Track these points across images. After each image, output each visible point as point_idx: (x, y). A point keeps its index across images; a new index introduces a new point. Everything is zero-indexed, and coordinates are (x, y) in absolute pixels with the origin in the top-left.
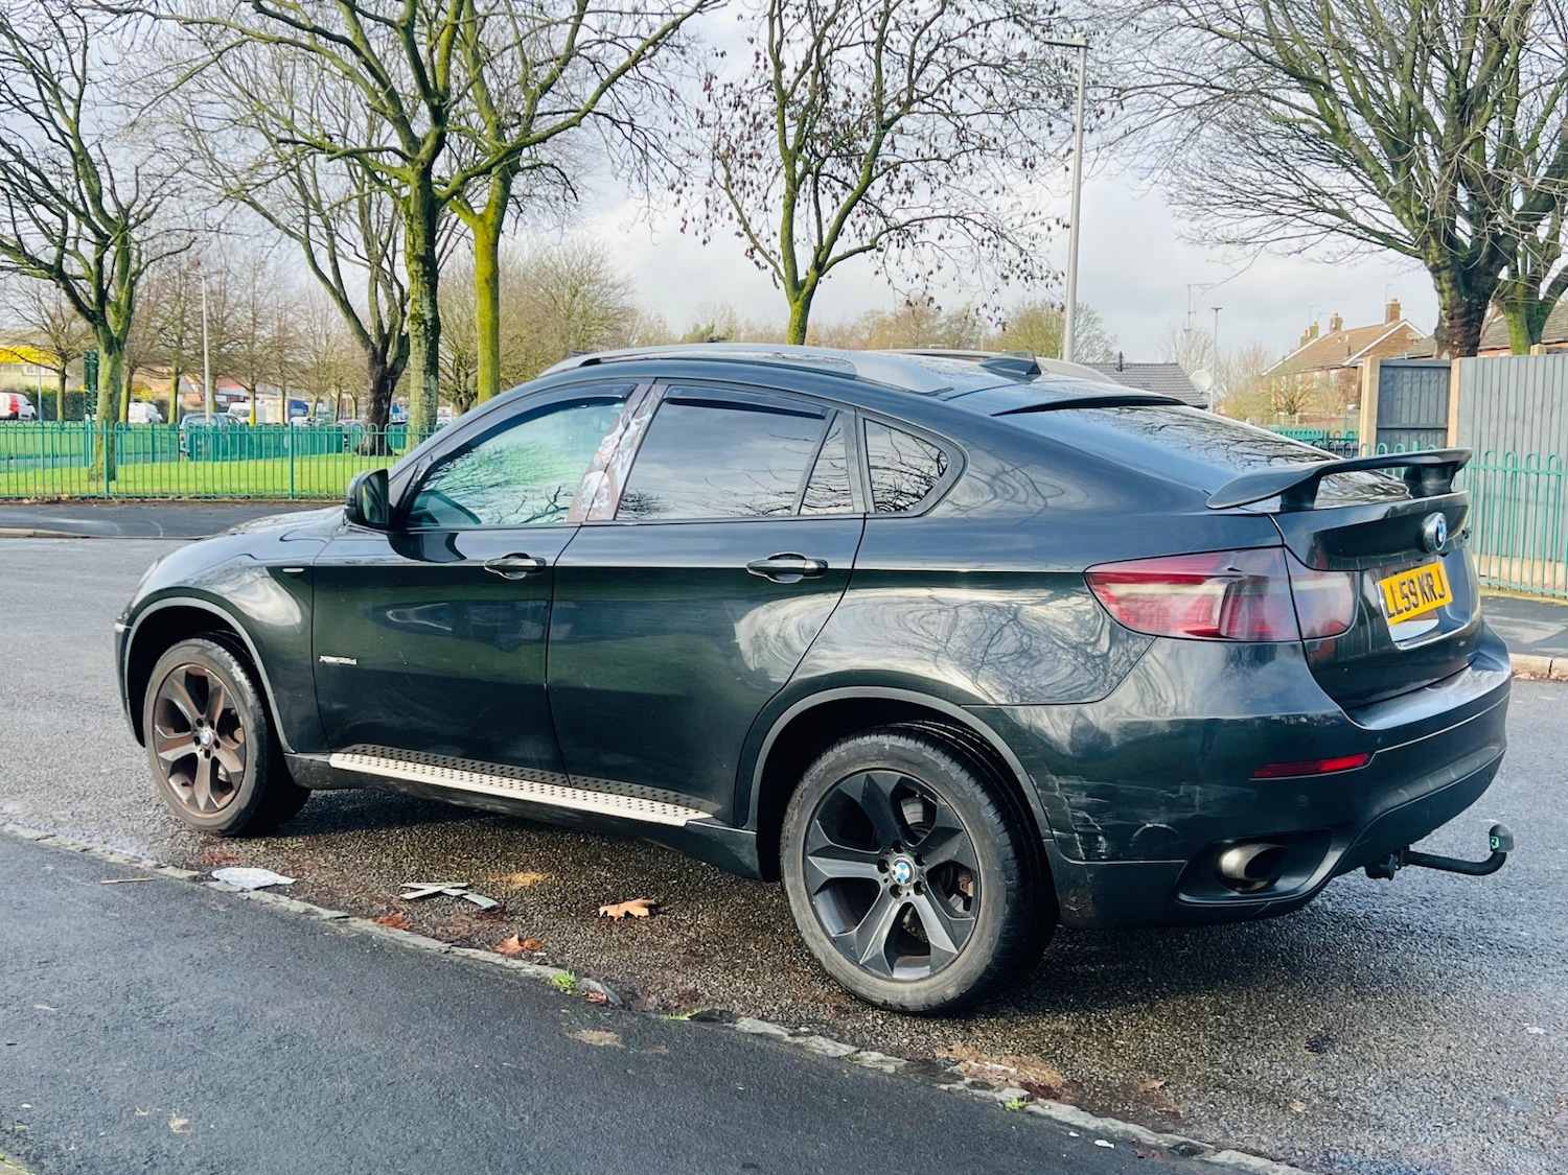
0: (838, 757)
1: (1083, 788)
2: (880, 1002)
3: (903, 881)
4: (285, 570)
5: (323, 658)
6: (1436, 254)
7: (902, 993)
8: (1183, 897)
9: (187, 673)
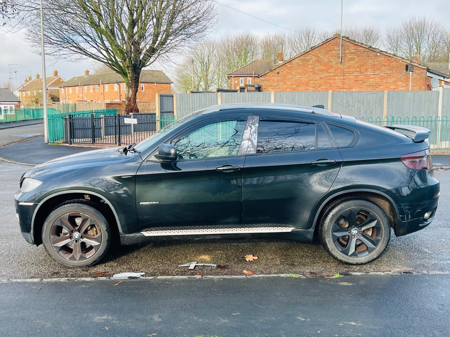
0: (342, 207)
1: (407, 205)
2: (355, 263)
3: (355, 234)
4: (122, 177)
5: (141, 203)
6: (128, 63)
7: (362, 260)
8: (420, 225)
9: (69, 216)
